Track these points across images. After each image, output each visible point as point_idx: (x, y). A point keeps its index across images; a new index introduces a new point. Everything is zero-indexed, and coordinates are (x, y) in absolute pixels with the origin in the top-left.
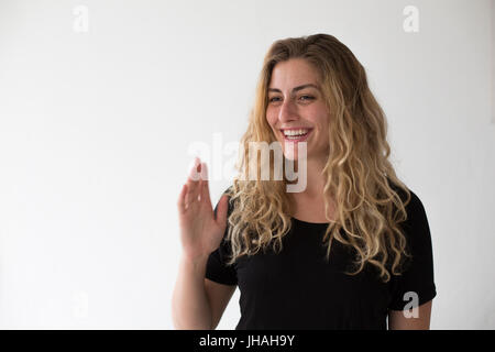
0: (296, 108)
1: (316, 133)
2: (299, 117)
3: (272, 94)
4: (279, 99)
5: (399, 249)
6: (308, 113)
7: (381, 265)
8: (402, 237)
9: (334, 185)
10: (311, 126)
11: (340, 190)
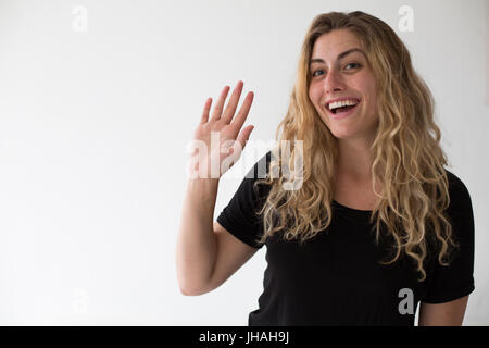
0: (342, 78)
1: (364, 104)
2: (346, 87)
3: (316, 66)
4: (322, 72)
5: (445, 237)
6: (355, 81)
7: (420, 260)
8: (448, 225)
9: (383, 160)
10: (358, 97)
11: (388, 166)
